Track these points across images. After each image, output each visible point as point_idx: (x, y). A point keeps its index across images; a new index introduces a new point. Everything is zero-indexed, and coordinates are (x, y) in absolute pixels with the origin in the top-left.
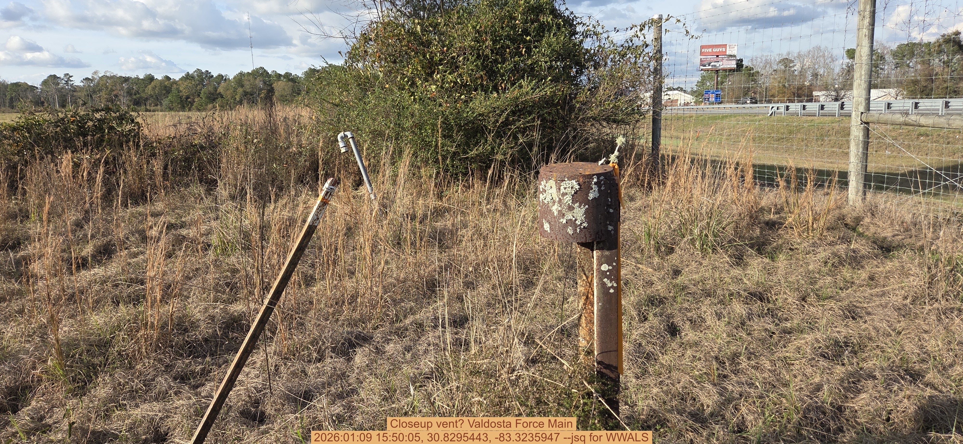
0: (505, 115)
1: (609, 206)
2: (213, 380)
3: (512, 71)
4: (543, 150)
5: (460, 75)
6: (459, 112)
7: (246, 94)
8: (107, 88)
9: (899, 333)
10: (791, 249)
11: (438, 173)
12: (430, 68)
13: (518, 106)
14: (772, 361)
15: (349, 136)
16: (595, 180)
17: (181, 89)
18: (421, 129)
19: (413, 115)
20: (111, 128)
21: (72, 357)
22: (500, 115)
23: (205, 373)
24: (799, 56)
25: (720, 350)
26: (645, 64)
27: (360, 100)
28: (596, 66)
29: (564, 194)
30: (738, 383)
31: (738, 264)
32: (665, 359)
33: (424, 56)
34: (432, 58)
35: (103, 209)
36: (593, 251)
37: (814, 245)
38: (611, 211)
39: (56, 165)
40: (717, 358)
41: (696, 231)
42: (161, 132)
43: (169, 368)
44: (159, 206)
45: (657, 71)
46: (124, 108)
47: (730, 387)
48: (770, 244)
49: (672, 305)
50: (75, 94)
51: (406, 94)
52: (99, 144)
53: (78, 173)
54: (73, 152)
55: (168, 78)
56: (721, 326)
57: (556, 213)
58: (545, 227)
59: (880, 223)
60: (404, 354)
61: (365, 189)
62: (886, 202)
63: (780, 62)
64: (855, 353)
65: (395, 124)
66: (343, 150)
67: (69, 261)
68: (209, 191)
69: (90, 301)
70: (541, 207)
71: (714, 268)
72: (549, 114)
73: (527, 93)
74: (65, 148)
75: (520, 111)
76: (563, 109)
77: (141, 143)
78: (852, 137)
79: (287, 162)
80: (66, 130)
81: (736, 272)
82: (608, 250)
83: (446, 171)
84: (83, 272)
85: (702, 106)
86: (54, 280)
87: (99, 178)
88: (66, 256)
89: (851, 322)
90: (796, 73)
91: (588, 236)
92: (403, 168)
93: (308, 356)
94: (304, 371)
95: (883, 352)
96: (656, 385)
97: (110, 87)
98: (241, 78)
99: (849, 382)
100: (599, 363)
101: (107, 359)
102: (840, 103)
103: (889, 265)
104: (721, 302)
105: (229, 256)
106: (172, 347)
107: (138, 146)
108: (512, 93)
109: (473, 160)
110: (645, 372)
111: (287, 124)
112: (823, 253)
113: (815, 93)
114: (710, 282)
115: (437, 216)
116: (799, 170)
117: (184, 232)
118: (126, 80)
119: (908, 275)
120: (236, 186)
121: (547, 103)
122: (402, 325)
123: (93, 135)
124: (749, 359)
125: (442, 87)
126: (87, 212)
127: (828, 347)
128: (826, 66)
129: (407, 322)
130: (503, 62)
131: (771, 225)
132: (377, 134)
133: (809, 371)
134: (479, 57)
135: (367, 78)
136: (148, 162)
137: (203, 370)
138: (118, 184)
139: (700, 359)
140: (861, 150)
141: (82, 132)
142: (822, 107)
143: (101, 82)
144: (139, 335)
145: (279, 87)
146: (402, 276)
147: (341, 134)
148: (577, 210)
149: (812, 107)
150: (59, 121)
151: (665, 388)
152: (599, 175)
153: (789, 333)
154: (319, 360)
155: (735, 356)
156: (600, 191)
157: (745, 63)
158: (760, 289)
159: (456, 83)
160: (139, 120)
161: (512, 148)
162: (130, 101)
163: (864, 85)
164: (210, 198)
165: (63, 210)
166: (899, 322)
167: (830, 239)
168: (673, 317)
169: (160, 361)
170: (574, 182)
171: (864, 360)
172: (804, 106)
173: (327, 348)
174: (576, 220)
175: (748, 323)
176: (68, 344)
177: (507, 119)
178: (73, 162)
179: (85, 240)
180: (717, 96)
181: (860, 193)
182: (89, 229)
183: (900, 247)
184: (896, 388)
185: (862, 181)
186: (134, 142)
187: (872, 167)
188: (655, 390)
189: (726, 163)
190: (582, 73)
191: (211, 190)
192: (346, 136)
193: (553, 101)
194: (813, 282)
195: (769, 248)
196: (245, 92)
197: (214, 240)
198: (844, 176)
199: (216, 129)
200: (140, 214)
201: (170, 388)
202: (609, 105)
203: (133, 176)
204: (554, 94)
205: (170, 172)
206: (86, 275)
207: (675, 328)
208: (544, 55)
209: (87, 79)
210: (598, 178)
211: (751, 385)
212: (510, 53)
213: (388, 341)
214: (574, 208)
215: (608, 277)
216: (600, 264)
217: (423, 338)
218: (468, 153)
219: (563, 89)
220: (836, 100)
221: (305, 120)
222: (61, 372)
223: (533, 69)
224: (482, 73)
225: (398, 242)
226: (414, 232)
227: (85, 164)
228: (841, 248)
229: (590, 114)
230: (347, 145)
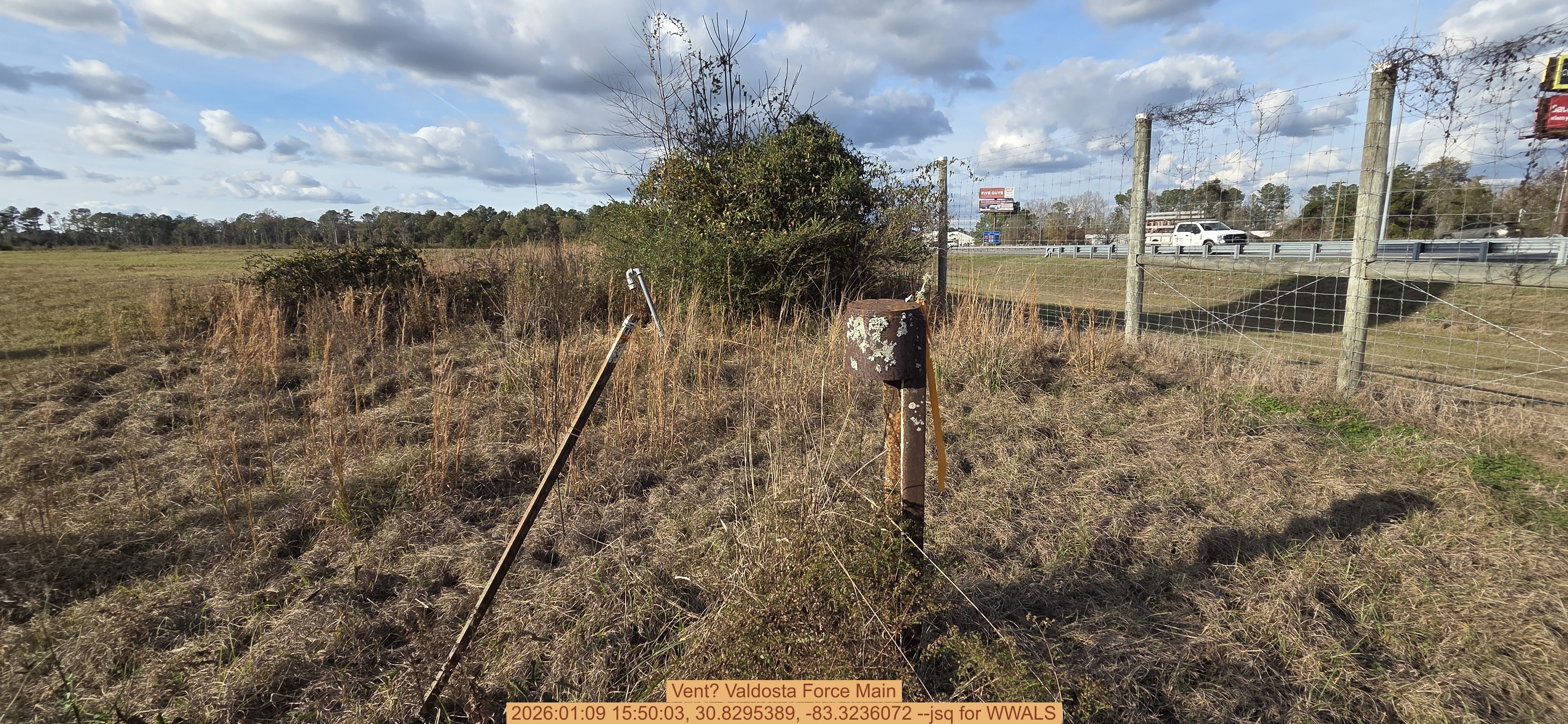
0: (795, 252)
1: (918, 344)
2: (504, 521)
3: (801, 209)
4: (833, 287)
5: (750, 213)
6: (748, 249)
7: (529, 231)
8: (388, 224)
9: (1179, 467)
10: (1073, 386)
11: (727, 311)
12: (720, 205)
13: (807, 243)
14: (1063, 497)
15: (638, 273)
16: (904, 317)
17: (464, 225)
18: (710, 266)
19: (702, 252)
20: (393, 264)
21: (357, 498)
22: (790, 253)
23: (495, 514)
24: (1072, 201)
25: (1012, 485)
26: (931, 205)
27: (649, 237)
28: (884, 205)
29: (872, 331)
30: (1031, 518)
31: (1025, 401)
32: (961, 496)
33: (714, 193)
34: (721, 195)
35: (385, 347)
36: (900, 388)
37: (1095, 382)
38: (919, 348)
39: (337, 302)
40: (1009, 494)
41: (985, 369)
42: (444, 268)
43: (457, 509)
44: (444, 344)
45: (943, 212)
46: (405, 244)
47: (1024, 523)
48: (1054, 381)
49: (964, 442)
50: (355, 230)
51: (695, 231)
52: (380, 281)
53: (359, 310)
54: (354, 289)
55: (450, 214)
56: (1013, 464)
57: (864, 351)
58: (852, 365)
59: (1154, 361)
60: (699, 494)
61: (654, 327)
62: (1160, 340)
63: (1054, 206)
64: (1139, 486)
65: (684, 261)
66: (631, 287)
67: (352, 401)
68: (494, 329)
69: (375, 440)
70: (849, 344)
71: (1004, 405)
72: (839, 251)
73: (817, 231)
74: (346, 284)
75: (809, 248)
76: (852, 247)
77: (424, 279)
78: (1128, 278)
79: (574, 298)
80: (346, 266)
81: (1025, 409)
82: (915, 388)
83: (736, 308)
84: (366, 411)
85: (982, 247)
86: (336, 420)
87: (380, 315)
88: (348, 394)
89: (1132, 456)
90: (1069, 217)
91: (896, 373)
92: (693, 305)
93: (601, 496)
94: (596, 512)
95: (1165, 485)
96: (952, 522)
97: (391, 223)
98: (525, 214)
99: (1135, 516)
100: (904, 501)
101: (394, 500)
102: (1111, 245)
103: (1166, 401)
104: (1012, 439)
105: (516, 394)
106: (460, 488)
107: (421, 282)
108: (802, 231)
109: (762, 297)
110: (941, 509)
111: (573, 261)
112: (1104, 391)
113: (1087, 236)
114: (1000, 419)
115: (726, 353)
116: (1079, 310)
117: (469, 370)
118: (408, 216)
119: (1184, 411)
120: (522, 324)
121: (836, 240)
122: (695, 464)
123: (375, 272)
124: (1040, 494)
125: (731, 224)
126: (369, 350)
127: (1114, 482)
128: (1097, 210)
129: (701, 461)
130: (793, 200)
131: (1055, 363)
132: (665, 271)
133: (1098, 505)
134: (768, 194)
135: (655, 215)
136: (432, 300)
137: (493, 511)
138: (400, 321)
139: (993, 495)
140: (1136, 291)
141: (364, 268)
142: (1095, 249)
143: (382, 218)
144: (426, 476)
145: (564, 224)
146: (694, 414)
147: (630, 271)
148: (885, 347)
149: (1086, 249)
150: (340, 257)
151: (961, 525)
152: (907, 312)
153: (1077, 468)
154: (612, 501)
155: (1028, 491)
156: (908, 328)
157: (1022, 206)
158: (1048, 426)
159: (745, 220)
160: (421, 256)
161: (801, 285)
162: (412, 237)
163: (1139, 229)
164: (495, 336)
165: (345, 348)
166: (1178, 456)
167: (1110, 376)
168: (965, 454)
169: (449, 502)
170: (883, 318)
171: (1147, 493)
172: (1078, 249)
173: (620, 488)
174: (884, 357)
175: (1038, 459)
176: (353, 486)
177: (797, 255)
178: (355, 299)
179: (367, 379)
180: (997, 237)
181: (1136, 333)
182: (371, 367)
183: (1173, 383)
184: (1179, 521)
185: (1137, 321)
186: (416, 278)
187: (1149, 306)
188: (952, 527)
189: (1010, 303)
190: (870, 212)
191: (497, 327)
192: (634, 273)
193: (843, 239)
194: (1097, 418)
195: (1053, 385)
196: (528, 229)
197: (501, 378)
198: (1121, 315)
199: (500, 265)
200: (424, 351)
201: (460, 530)
202: (897, 244)
203: (416, 313)
204: (843, 232)
205: (455, 310)
206: (369, 414)
207: (968, 465)
208: (832, 193)
209: (367, 215)
210: (907, 316)
211: (1044, 520)
212: (799, 191)
213: (681, 481)
214: (882, 345)
215: (916, 416)
216: (907, 403)
217: (718, 478)
218: (757, 290)
219: (852, 227)
220: (1107, 243)
221: (591, 257)
222: (346, 514)
223: (822, 207)
224: (772, 211)
225: (689, 380)
226: (705, 371)
227: (366, 301)
228: (1121, 385)
229: (879, 252)
230: (636, 281)
